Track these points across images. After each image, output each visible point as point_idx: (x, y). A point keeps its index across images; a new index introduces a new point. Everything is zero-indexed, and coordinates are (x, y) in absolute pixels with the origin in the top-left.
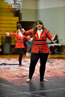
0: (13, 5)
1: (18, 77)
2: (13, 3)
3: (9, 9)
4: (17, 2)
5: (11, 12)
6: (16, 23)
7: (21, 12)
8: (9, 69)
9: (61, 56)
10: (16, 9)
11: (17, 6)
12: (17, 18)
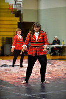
0: (14, 5)
1: (18, 78)
2: (14, 3)
3: (10, 9)
4: (18, 2)
5: (11, 12)
6: (17, 23)
7: (22, 13)
8: (10, 70)
9: (63, 57)
10: (16, 9)
11: (18, 6)
12: (18, 19)
